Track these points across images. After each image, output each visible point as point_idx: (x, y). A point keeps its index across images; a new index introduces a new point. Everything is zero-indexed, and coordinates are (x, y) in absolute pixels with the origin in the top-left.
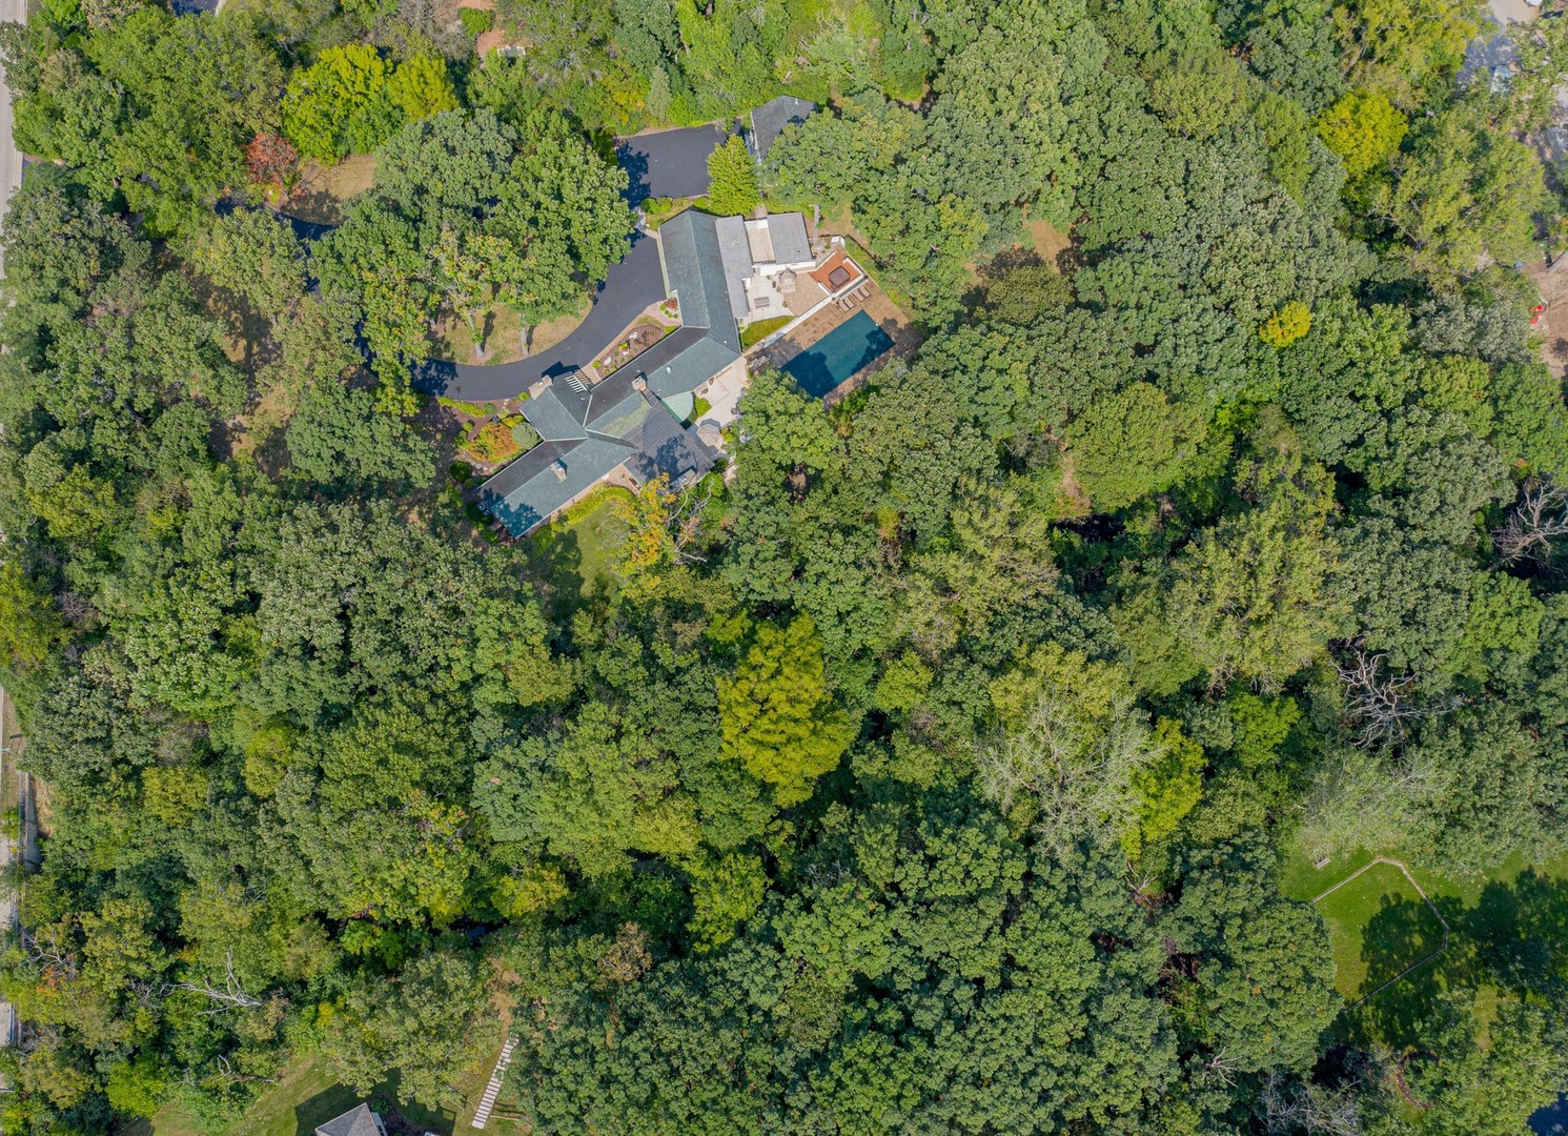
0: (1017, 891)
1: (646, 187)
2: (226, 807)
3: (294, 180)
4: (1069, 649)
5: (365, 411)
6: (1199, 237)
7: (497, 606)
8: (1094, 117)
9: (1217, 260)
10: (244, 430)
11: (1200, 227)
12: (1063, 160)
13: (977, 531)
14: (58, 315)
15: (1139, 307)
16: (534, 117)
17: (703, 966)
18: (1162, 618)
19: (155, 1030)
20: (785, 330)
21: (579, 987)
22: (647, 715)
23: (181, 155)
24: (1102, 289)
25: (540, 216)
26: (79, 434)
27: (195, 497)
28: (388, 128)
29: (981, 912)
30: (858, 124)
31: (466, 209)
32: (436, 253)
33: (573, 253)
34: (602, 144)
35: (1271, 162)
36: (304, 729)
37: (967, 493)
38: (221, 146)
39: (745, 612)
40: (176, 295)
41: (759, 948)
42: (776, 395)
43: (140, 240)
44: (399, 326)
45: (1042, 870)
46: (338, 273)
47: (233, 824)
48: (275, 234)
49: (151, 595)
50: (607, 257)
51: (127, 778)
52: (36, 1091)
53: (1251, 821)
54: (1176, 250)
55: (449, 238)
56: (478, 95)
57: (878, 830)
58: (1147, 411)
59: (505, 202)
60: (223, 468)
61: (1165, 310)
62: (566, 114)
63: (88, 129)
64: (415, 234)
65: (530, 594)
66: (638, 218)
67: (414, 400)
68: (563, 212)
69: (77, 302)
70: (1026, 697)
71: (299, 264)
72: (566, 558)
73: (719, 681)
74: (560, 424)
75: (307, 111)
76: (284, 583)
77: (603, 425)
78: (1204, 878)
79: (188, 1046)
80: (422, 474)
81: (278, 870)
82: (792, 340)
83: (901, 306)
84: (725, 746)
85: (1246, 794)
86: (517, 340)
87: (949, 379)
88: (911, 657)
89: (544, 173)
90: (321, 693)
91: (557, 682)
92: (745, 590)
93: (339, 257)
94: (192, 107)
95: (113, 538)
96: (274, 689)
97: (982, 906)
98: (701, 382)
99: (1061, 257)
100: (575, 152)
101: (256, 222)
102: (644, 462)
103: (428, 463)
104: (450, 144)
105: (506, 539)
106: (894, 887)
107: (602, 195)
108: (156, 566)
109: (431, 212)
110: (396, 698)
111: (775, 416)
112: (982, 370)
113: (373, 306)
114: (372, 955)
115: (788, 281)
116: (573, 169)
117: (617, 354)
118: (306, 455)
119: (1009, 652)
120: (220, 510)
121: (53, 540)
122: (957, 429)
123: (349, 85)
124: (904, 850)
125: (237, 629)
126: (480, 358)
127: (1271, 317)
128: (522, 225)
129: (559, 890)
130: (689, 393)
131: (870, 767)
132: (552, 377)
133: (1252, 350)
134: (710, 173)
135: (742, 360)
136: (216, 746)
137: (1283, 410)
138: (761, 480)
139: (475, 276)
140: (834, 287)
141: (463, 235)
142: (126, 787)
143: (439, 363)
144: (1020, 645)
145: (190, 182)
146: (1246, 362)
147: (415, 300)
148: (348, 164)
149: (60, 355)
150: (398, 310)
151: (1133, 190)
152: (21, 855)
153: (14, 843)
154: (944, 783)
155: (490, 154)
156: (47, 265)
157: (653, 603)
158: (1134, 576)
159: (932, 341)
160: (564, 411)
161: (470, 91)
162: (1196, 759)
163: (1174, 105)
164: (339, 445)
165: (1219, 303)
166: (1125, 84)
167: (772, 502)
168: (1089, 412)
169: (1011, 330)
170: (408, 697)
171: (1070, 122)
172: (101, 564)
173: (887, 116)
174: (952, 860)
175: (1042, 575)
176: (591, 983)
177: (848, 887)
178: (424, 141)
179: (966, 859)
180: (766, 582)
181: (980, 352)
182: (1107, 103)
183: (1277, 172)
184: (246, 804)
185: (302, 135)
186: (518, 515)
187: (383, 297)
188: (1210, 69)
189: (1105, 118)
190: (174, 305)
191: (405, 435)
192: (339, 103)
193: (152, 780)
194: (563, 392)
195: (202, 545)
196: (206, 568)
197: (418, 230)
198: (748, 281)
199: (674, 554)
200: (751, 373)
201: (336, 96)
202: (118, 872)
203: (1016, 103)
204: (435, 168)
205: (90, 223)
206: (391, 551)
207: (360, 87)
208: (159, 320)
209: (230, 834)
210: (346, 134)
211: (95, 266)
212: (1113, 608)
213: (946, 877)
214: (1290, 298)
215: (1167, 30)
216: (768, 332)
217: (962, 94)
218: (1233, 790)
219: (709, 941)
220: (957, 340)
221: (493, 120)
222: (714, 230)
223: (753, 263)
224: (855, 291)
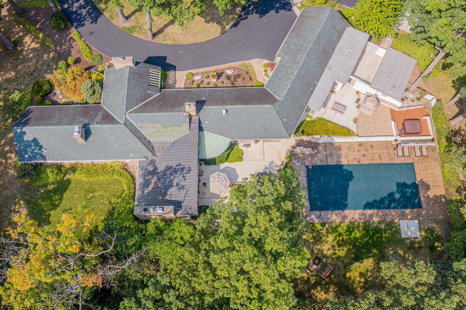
20: (341, 139)
72: (50, 198)
102: (151, 168)
115: (370, 104)
117: (208, 77)
126: (120, 22)
130: (230, 139)
135: (293, 140)
140: (403, 132)
160: (124, 91)
186: (28, 144)
194: (138, 76)
198: (340, 85)
200: (291, 154)
216: (327, 132)
223: (353, 74)
224: (417, 146)
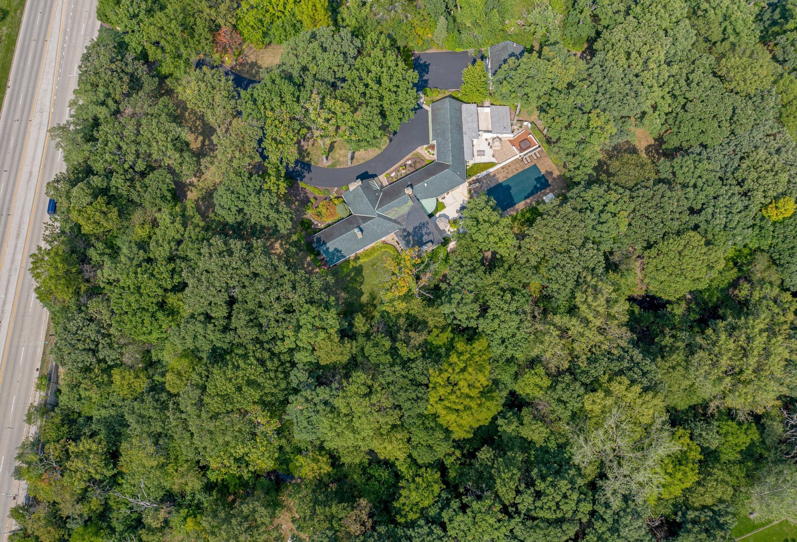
0: (584, 520)
1: (426, 81)
2: (153, 397)
3: (240, 54)
4: (633, 382)
5: (258, 188)
6: (734, 151)
7: (314, 310)
8: (684, 75)
9: (744, 166)
10: (194, 186)
11: (736, 145)
12: (663, 98)
13: (589, 306)
14: (102, 112)
15: (695, 186)
16: (372, 36)
17: (400, 532)
18: (686, 368)
19: (101, 509)
20: (491, 170)
21: (330, 533)
22: (388, 384)
23: (178, 34)
24: (674, 174)
25: (367, 92)
26: (103, 180)
27: (161, 222)
28: (293, 32)
29: (563, 531)
30: (551, 63)
31: (328, 83)
32: (307, 106)
33: (383, 114)
34: (406, 54)
35: (781, 114)
36: (201, 359)
37: (585, 281)
38: (202, 31)
39: (450, 329)
40: (166, 110)
41: (433, 527)
42: (484, 210)
43: (153, 76)
44: (282, 143)
45: (601, 510)
46: (253, 110)
47: (155, 408)
48: (222, 84)
49: (128, 275)
50: (400, 119)
51: (104, 371)
52: (33, 534)
53: (725, 497)
54: (721, 157)
55: (316, 98)
56: (343, 20)
57: (509, 471)
58: (695, 250)
59: (350, 82)
60: (178, 209)
61: (711, 191)
62: (389, 36)
63: (132, 13)
64: (298, 93)
65: (333, 303)
66: (421, 98)
67: (285, 185)
68: (380, 91)
69: (113, 107)
70: (604, 406)
71: (233, 102)
72: (356, 280)
73: (431, 371)
74: (362, 207)
75: (250, 18)
76: (199, 280)
77: (386, 210)
78: (695, 530)
79: (118, 519)
80: (284, 226)
81: (176, 437)
82: (494, 176)
83: (557, 165)
84: (429, 407)
85: (723, 480)
86: (346, 156)
87: (583, 214)
88: (540, 370)
89: (373, 68)
90: (212, 341)
91: (342, 354)
92: (452, 317)
93: (255, 101)
94: (189, 8)
95: (116, 237)
96: (187, 337)
97: (564, 527)
98: (442, 193)
99: (647, 149)
100: (391, 57)
101: (213, 75)
102: (405, 234)
103: (288, 221)
104: (324, 45)
105: (325, 265)
106: (515, 505)
107: (403, 86)
108: (133, 259)
109: (309, 81)
110: (251, 354)
111: (482, 222)
112: (602, 212)
113: (269, 131)
114: (223, 484)
115: (497, 143)
116: (389, 68)
117: (399, 171)
118: (223, 207)
119: (596, 377)
120: (171, 233)
121: (84, 235)
122: (583, 245)
123: (275, 6)
124: (523, 485)
125: (172, 299)
126: (325, 163)
127: (771, 203)
128: (357, 96)
129: (327, 469)
130: (435, 199)
131: (508, 427)
132: (362, 180)
133: (758, 221)
134: (463, 79)
135: (466, 184)
136: (154, 359)
137: (771, 257)
138: (469, 257)
139: (328, 120)
140: (521, 150)
141: (324, 97)
142: (102, 376)
143: (302, 163)
144: (604, 374)
145: (182, 49)
146: (753, 226)
147: (293, 131)
148: (270, 49)
149: (99, 135)
150: (283, 134)
151: (700, 120)
152: (46, 400)
153: (43, 393)
154: (549, 445)
155: (345, 54)
156: (100, 85)
157: (399, 316)
158: (672, 340)
159: (575, 190)
160: (366, 200)
161: (339, 17)
162: (695, 455)
163: (732, 74)
164: (241, 205)
165: (741, 190)
166: (704, 58)
167: (473, 271)
168: (661, 244)
169: (621, 190)
170: (258, 355)
171: (669, 76)
172: (108, 251)
173: (567, 61)
174: (550, 498)
175: (621, 335)
176: (336, 531)
177: (488, 502)
178: (310, 42)
179: (558, 498)
180: (465, 316)
181: (603, 202)
182: (692, 68)
183: (783, 119)
184: (164, 396)
185: (246, 30)
186: (333, 254)
187: (276, 126)
188: (755, 56)
189: (691, 77)
190: (164, 115)
191: (277, 204)
192: (268, 15)
193: (116, 375)
194: (367, 189)
195: (160, 252)
196: (159, 266)
197: (300, 91)
198: (475, 140)
199: (415, 290)
200: (470, 191)
201: (267, 11)
202: (94, 419)
203: (641, 62)
204: (314, 58)
205: (127, 64)
206: (260, 270)
207: (281, 8)
208: (153, 122)
209: (152, 413)
210: (270, 32)
211: (126, 88)
212: (659, 359)
213: (546, 507)
214: (784, 194)
215: (730, 30)
216: (482, 170)
217: (611, 52)
218: (715, 477)
219: (405, 516)
220: (590, 192)
221: (349, 35)
222: (460, 110)
223: (479, 131)
224: (532, 153)
